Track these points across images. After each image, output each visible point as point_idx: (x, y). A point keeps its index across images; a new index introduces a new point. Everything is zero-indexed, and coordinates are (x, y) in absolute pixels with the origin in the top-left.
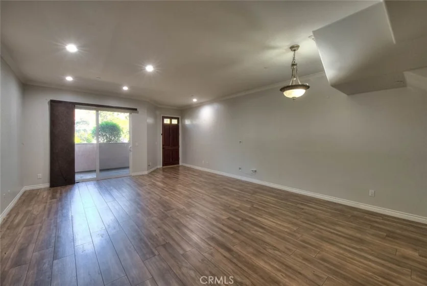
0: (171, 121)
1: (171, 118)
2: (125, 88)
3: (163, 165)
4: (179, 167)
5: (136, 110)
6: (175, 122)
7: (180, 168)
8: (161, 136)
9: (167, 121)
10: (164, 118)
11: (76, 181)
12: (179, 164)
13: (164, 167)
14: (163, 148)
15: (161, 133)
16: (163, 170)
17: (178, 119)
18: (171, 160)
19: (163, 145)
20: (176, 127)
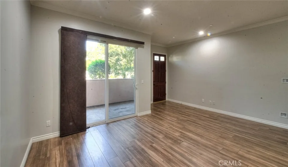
0: (160, 59)
1: (160, 55)
3: (154, 101)
4: (165, 102)
5: (143, 43)
6: (162, 59)
7: (167, 103)
8: (153, 72)
9: (157, 58)
10: (155, 55)
11: (87, 126)
12: (165, 99)
13: (155, 103)
14: (154, 85)
15: (153, 70)
17: (165, 56)
18: (160, 96)
19: (154, 82)
20: (164, 64)
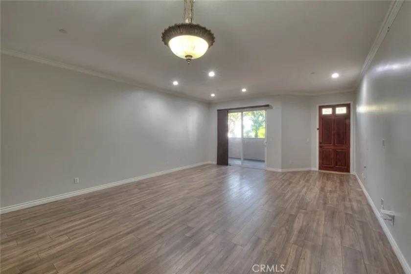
0: (334, 111)
1: (334, 107)
2: (244, 90)
3: (320, 168)
4: (349, 175)
5: (269, 105)
7: (351, 178)
8: (318, 132)
9: (327, 112)
10: (321, 108)
11: (229, 164)
12: (349, 171)
14: (320, 147)
15: (318, 127)
16: (321, 175)
17: (348, 106)
18: (333, 165)
19: (320, 143)
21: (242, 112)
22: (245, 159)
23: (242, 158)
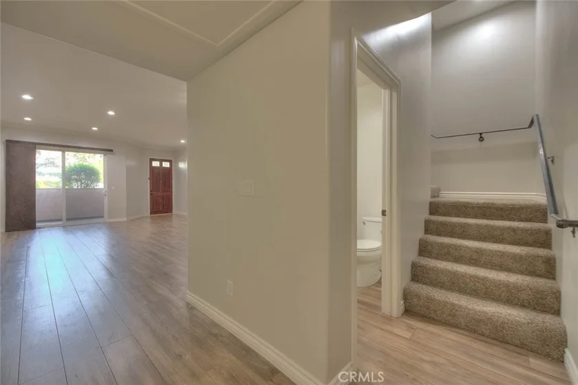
0: (161, 164)
1: (161, 161)
2: (95, 129)
3: (151, 214)
4: (172, 215)
5: (112, 151)
6: (166, 165)
7: (174, 216)
8: (149, 180)
9: (156, 164)
10: (152, 160)
11: (37, 227)
12: (172, 212)
13: (153, 215)
14: (151, 194)
15: (149, 177)
16: (151, 218)
17: (170, 161)
18: (161, 208)
19: (151, 191)
20: (169, 170)
21: (63, 152)
22: (68, 220)
23: (64, 218)
